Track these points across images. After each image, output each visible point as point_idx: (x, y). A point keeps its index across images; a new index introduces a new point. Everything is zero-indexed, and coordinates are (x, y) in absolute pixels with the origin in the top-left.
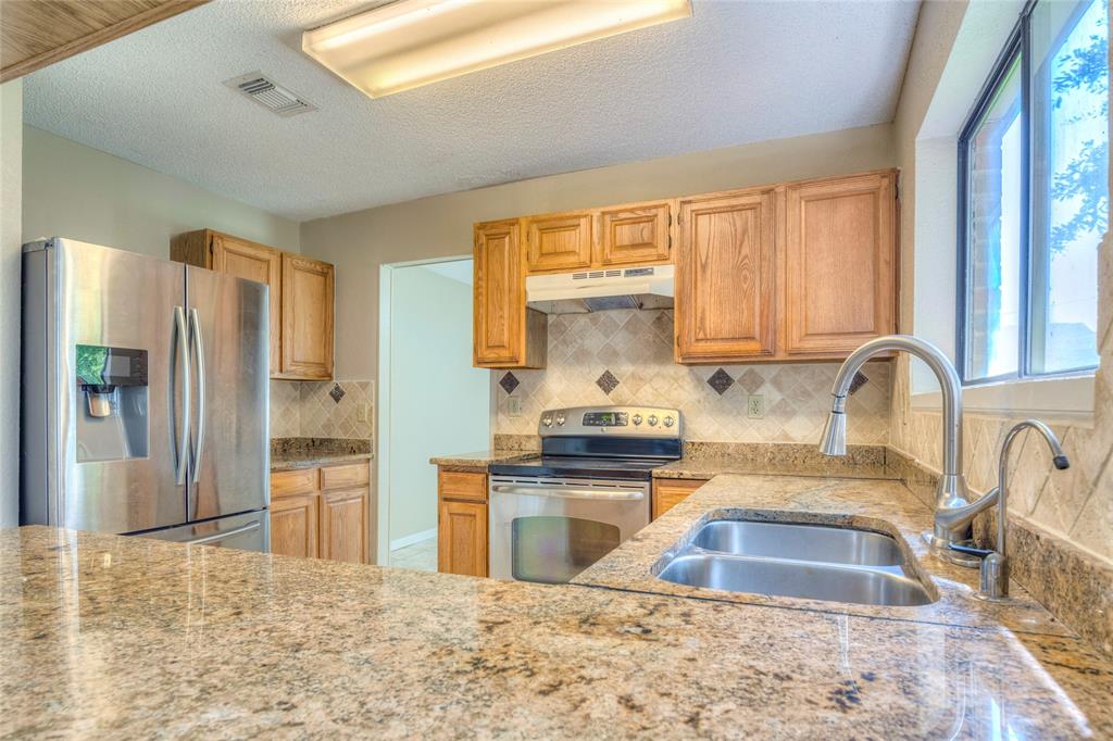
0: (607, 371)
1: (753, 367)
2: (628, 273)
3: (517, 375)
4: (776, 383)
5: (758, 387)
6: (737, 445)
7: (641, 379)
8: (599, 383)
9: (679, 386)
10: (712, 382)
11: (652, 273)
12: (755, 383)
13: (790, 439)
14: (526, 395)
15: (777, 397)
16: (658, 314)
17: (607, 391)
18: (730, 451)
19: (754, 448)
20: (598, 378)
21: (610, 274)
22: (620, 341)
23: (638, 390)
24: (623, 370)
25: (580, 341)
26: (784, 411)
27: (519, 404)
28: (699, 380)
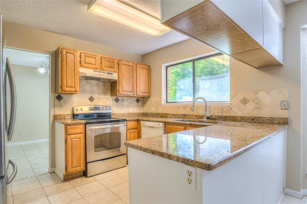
0: (91, 96)
1: (123, 97)
2: (107, 73)
3: (62, 95)
4: (127, 101)
5: (124, 101)
6: (121, 114)
7: (100, 99)
8: (89, 99)
9: (109, 101)
10: (115, 100)
11: (112, 74)
12: (123, 100)
13: (129, 112)
14: (65, 102)
15: (127, 103)
16: (104, 83)
17: (92, 101)
18: (120, 115)
19: (124, 114)
20: (89, 98)
21: (103, 72)
22: (95, 88)
23: (99, 101)
24: (95, 96)
25: (83, 88)
26: (128, 106)
27: (63, 104)
28: (113, 99)
